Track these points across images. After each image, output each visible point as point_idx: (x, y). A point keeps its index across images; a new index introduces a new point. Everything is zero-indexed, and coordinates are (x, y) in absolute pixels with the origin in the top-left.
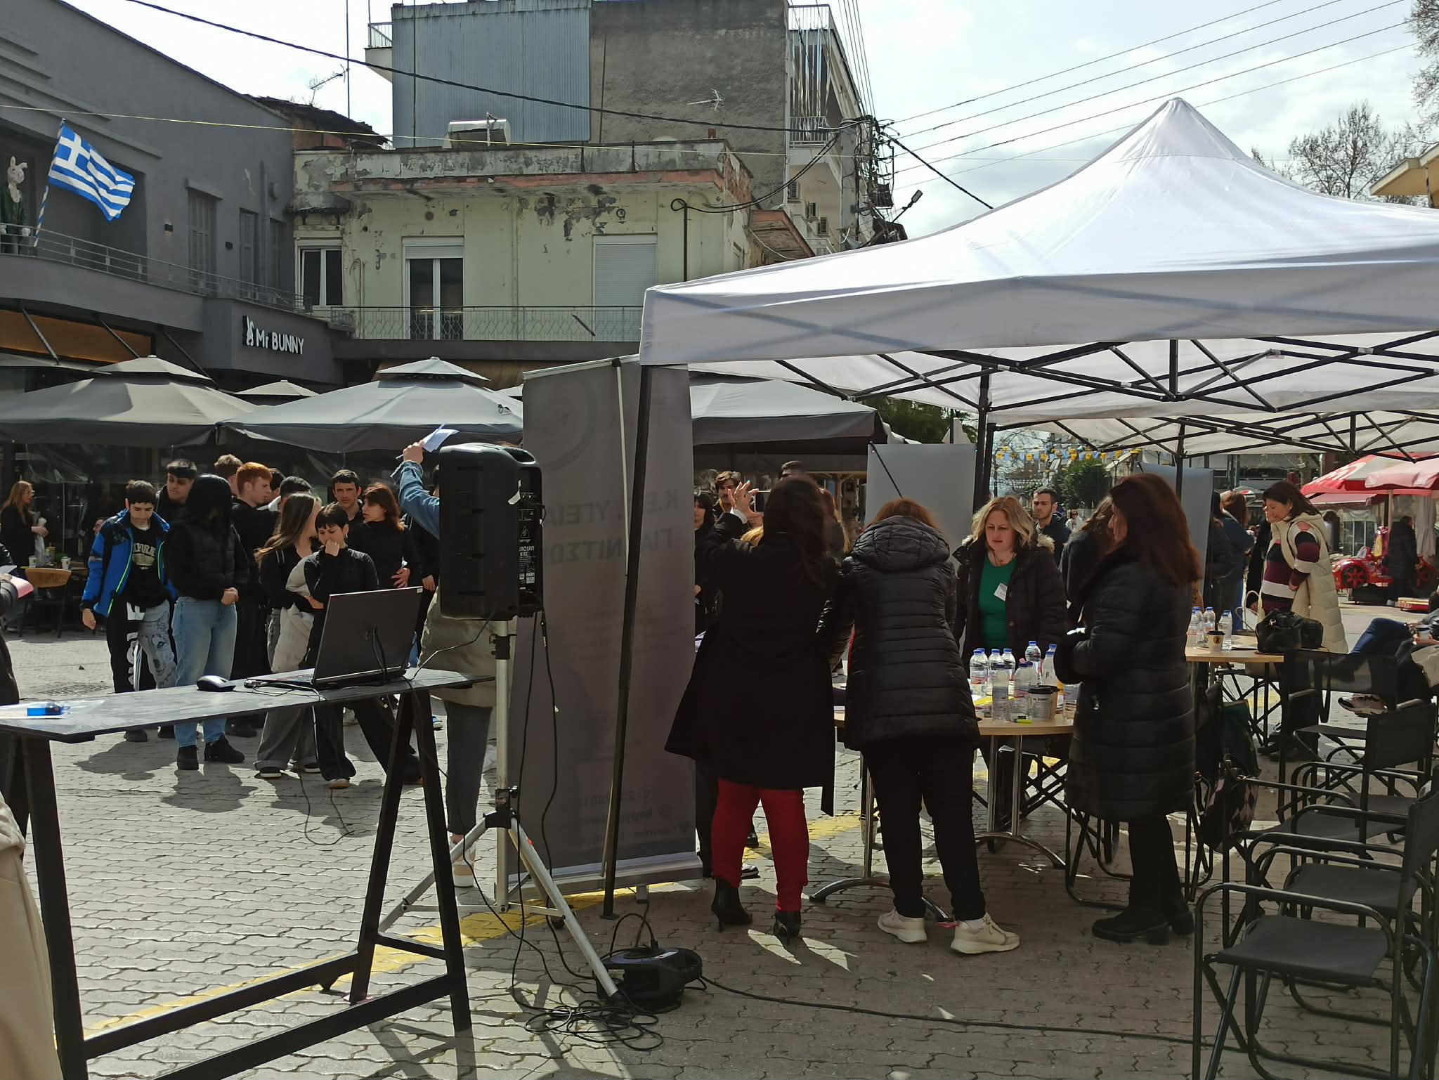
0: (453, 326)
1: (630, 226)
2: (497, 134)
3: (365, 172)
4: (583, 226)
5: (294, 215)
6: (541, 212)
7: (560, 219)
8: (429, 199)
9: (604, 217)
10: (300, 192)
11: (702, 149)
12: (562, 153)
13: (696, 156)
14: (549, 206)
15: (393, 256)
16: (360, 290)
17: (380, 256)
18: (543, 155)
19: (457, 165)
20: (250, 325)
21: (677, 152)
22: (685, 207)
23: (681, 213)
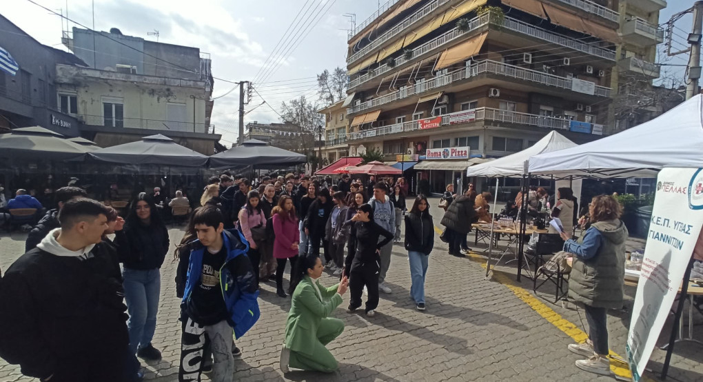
0: (120, 124)
1: (177, 101)
2: (134, 70)
3: (86, 74)
4: (163, 99)
5: (56, 84)
6: (150, 94)
7: (156, 97)
8: (111, 85)
9: (170, 97)
10: (58, 77)
11: (199, 83)
12: (157, 78)
13: (197, 85)
14: (152, 92)
15: (98, 101)
16: (85, 110)
17: (93, 101)
18: (150, 78)
19: (120, 77)
20: (54, 117)
21: (192, 83)
22: (194, 98)
23: (193, 100)
